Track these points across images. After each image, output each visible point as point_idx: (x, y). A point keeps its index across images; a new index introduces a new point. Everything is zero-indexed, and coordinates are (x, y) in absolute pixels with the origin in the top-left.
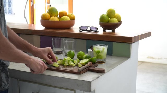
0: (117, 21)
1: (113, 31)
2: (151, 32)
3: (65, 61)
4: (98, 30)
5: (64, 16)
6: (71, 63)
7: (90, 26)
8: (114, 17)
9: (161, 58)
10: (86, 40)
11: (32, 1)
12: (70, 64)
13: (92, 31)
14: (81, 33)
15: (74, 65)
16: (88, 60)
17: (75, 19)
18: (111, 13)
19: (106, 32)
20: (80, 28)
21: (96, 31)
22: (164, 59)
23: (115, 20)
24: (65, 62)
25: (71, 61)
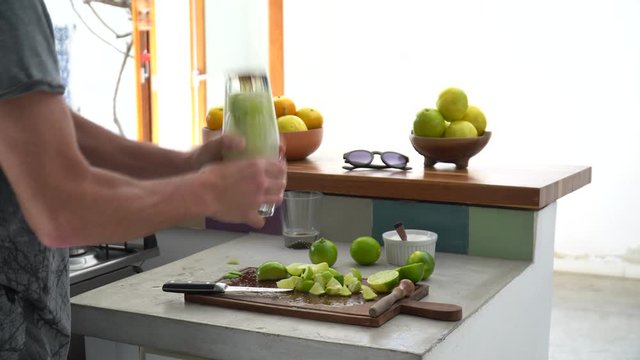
0: (476, 132)
1: (462, 167)
2: (590, 169)
3: (313, 279)
4: (409, 165)
5: (284, 115)
6: (335, 286)
7: (382, 151)
8: (464, 119)
9: (586, 256)
10: (370, 200)
11: (144, 66)
12: (330, 290)
13: (388, 166)
14: (352, 174)
15: (347, 292)
16: (397, 274)
17: (324, 126)
18: (452, 105)
19: (434, 170)
20: (347, 158)
21: (404, 169)
22: (596, 257)
23: (467, 129)
24: (311, 282)
25: (333, 279)
